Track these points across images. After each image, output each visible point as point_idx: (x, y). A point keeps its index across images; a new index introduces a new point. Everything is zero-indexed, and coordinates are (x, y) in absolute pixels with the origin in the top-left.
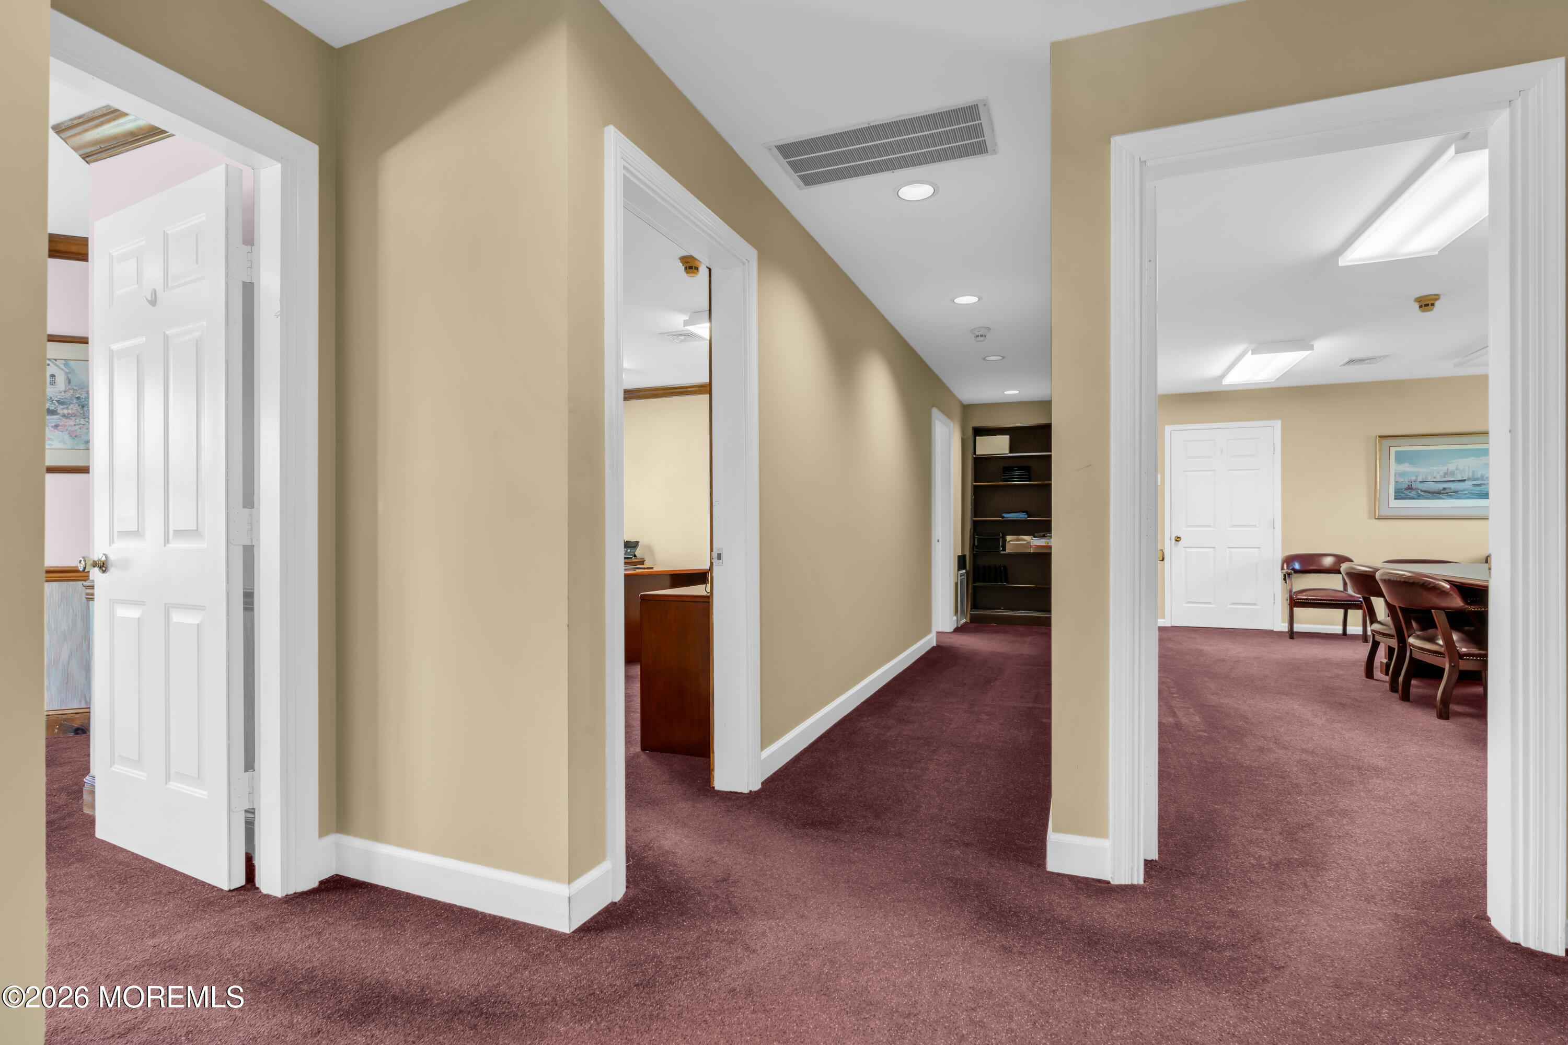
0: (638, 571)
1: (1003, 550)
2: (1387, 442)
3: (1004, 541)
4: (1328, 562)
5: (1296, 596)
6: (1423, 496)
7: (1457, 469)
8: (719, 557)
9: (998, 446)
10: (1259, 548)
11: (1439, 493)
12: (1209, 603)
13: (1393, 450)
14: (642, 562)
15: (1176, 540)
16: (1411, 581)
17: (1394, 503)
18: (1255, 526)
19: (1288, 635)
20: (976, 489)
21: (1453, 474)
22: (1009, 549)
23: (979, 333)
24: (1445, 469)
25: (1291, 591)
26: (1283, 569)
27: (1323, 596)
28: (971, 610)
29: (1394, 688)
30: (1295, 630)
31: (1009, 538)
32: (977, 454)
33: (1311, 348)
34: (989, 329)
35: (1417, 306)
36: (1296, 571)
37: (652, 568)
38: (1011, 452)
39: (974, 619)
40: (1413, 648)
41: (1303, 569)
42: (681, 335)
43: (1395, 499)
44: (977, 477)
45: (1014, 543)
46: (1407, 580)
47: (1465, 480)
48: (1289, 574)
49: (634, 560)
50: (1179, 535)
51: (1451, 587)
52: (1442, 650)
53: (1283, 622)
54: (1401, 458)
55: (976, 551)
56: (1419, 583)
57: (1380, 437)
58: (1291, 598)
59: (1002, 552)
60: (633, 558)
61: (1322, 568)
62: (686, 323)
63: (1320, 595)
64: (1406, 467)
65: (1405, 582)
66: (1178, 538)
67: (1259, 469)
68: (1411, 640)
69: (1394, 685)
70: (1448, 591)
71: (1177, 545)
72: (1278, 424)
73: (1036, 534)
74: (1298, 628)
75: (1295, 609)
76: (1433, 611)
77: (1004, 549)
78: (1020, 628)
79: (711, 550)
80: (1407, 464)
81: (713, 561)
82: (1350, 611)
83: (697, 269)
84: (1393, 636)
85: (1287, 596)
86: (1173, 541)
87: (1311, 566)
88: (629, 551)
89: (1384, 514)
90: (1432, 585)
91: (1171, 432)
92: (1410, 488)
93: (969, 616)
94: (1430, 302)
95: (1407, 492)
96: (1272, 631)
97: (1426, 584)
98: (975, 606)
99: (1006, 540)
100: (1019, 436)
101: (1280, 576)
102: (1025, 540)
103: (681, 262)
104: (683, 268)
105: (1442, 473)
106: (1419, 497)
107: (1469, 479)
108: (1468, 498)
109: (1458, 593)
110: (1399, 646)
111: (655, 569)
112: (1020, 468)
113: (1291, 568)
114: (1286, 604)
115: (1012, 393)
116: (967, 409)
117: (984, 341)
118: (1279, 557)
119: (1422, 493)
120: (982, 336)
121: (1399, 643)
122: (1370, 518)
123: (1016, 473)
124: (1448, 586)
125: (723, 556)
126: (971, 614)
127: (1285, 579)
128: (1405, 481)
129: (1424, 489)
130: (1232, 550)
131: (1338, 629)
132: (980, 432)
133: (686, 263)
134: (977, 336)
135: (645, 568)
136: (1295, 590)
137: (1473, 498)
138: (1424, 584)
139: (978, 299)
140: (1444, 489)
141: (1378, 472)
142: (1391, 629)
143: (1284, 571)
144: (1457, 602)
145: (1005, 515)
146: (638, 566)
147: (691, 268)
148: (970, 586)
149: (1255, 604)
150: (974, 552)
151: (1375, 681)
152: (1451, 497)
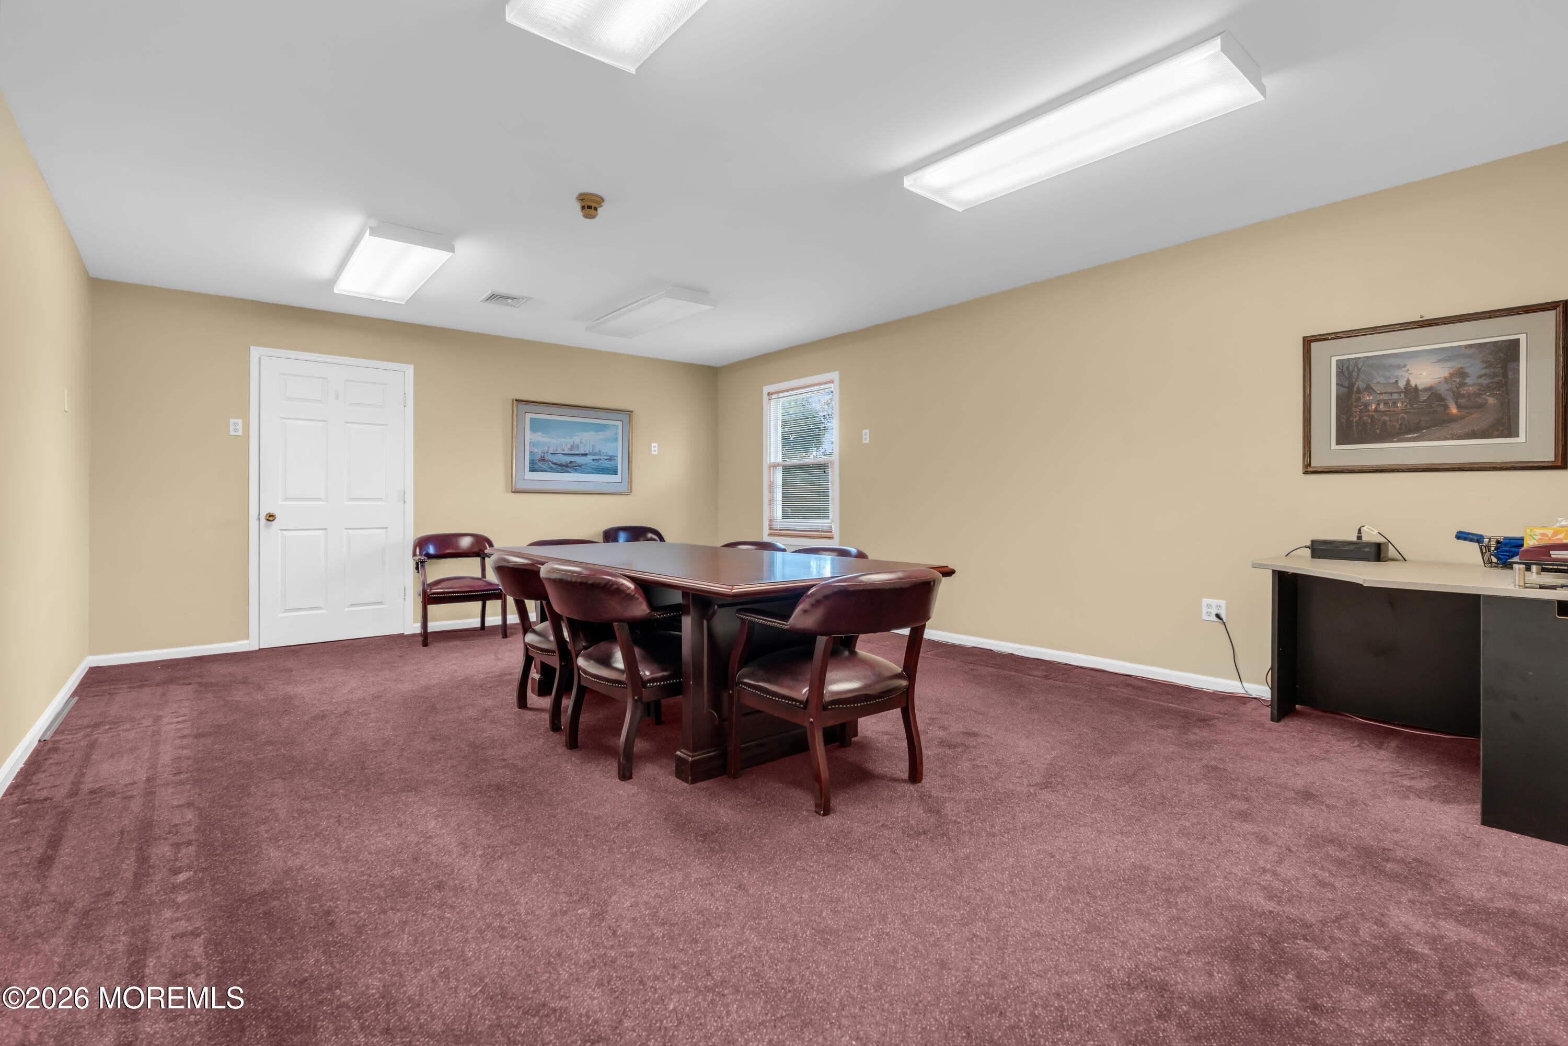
2: (523, 407)
4: (465, 543)
5: (431, 590)
6: (554, 469)
7: (581, 442)
10: (386, 528)
11: (567, 466)
12: (319, 608)
13: (528, 416)
15: (268, 520)
16: (590, 582)
17: (530, 475)
18: (381, 499)
19: (421, 639)
21: (577, 447)
24: (571, 441)
25: (424, 584)
26: (414, 555)
27: (461, 587)
29: (555, 726)
30: (429, 630)
33: (451, 249)
35: (577, 206)
36: (430, 556)
40: (585, 674)
41: (438, 553)
43: (530, 471)
46: (584, 581)
47: (586, 455)
48: (422, 562)
50: (272, 512)
51: (635, 587)
52: (623, 677)
53: (415, 622)
54: (536, 426)
56: (599, 584)
57: (516, 400)
58: (424, 592)
61: (459, 551)
63: (456, 587)
64: (539, 437)
65: (581, 584)
66: (270, 516)
67: (386, 425)
68: (581, 662)
69: (556, 722)
70: (633, 593)
71: (269, 527)
72: (410, 370)
74: (433, 626)
75: (429, 607)
76: (615, 624)
80: (540, 434)
82: (488, 602)
84: (554, 652)
85: (420, 589)
86: (263, 521)
87: (448, 548)
89: (521, 486)
90: (615, 586)
91: (260, 358)
92: (543, 459)
94: (593, 205)
95: (540, 464)
96: (401, 636)
97: (608, 586)
101: (411, 564)
105: (569, 446)
106: (551, 470)
107: (590, 453)
108: (589, 473)
109: (643, 595)
110: (561, 666)
113: (424, 553)
114: (420, 600)
118: (410, 539)
119: (553, 466)
121: (561, 660)
122: (507, 491)
124: (631, 586)
127: (417, 568)
128: (539, 451)
129: (554, 461)
130: (351, 532)
131: (476, 623)
136: (429, 581)
137: (593, 473)
138: (606, 584)
140: (571, 462)
141: (514, 440)
142: (549, 641)
143: (417, 558)
144: (641, 609)
149: (381, 603)
151: (529, 713)
152: (577, 471)
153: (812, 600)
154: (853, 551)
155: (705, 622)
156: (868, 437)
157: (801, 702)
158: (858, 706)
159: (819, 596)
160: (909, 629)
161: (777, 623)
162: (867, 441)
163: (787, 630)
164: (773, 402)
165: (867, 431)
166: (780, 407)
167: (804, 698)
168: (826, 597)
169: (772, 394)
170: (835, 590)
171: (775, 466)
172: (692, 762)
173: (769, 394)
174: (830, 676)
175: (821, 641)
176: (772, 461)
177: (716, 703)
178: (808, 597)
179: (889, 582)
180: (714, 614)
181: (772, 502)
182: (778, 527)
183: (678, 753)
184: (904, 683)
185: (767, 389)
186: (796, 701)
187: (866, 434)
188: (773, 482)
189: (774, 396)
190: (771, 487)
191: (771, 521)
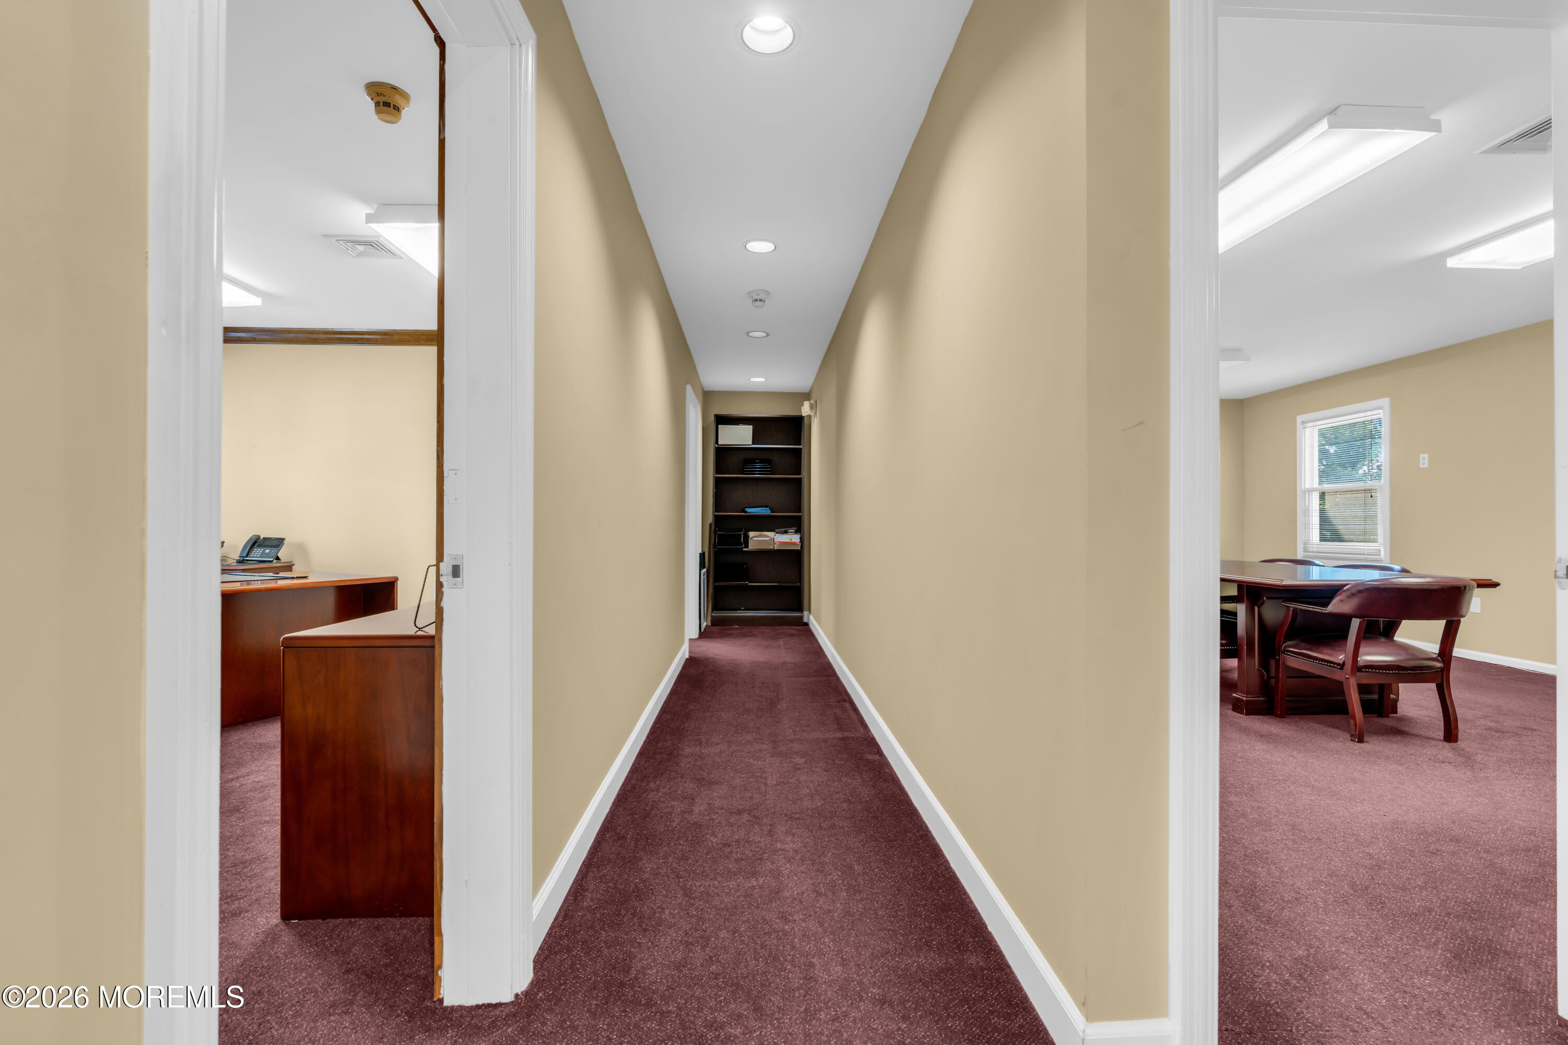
0: (281, 583)
1: (745, 547)
3: (747, 538)
8: (456, 571)
9: (741, 436)
14: (289, 567)
20: (718, 481)
22: (752, 546)
23: (758, 297)
28: (712, 612)
31: (751, 534)
32: (719, 443)
34: (767, 293)
37: (305, 577)
38: (753, 444)
39: (715, 622)
42: (360, 243)
44: (718, 470)
45: (758, 540)
49: (275, 564)
55: (718, 548)
59: (744, 549)
60: (275, 561)
62: (370, 219)
73: (776, 530)
77: (747, 546)
78: (765, 629)
79: (440, 557)
81: (442, 579)
83: (397, 109)
88: (267, 551)
93: (710, 618)
98: (716, 608)
99: (748, 537)
100: (761, 425)
102: (767, 537)
103: (369, 94)
104: (372, 104)
111: (312, 579)
112: (762, 461)
115: (758, 381)
116: (707, 396)
117: (762, 307)
120: (761, 300)
123: (758, 465)
125: (464, 571)
126: (712, 616)
132: (722, 420)
133: (378, 94)
134: (756, 300)
135: (293, 578)
139: (773, 247)
145: (748, 510)
146: (282, 574)
147: (386, 104)
148: (711, 586)
150: (716, 550)
153: (1348, 593)
154: (1397, 567)
155: (1256, 608)
156: (1426, 461)
157: (1338, 664)
158: (1390, 673)
159: (1353, 591)
160: (1445, 621)
161: (1318, 609)
162: (1426, 466)
163: (1327, 613)
164: (1307, 430)
165: (1426, 456)
166: (1316, 434)
167: (1341, 662)
168: (1360, 592)
169: (1307, 422)
170: (1368, 587)
171: (1311, 491)
172: (1246, 700)
173: (1303, 423)
174: (1362, 649)
175: (1355, 623)
176: (1308, 486)
177: (1264, 664)
178: (1344, 591)
179: (1422, 584)
180: (1263, 603)
181: (1307, 526)
182: (1315, 550)
183: (1234, 695)
184: (1439, 665)
185: (1300, 419)
186: (1334, 663)
187: (1424, 458)
188: (1309, 506)
189: (1309, 425)
190: (1307, 511)
191: (1305, 544)
